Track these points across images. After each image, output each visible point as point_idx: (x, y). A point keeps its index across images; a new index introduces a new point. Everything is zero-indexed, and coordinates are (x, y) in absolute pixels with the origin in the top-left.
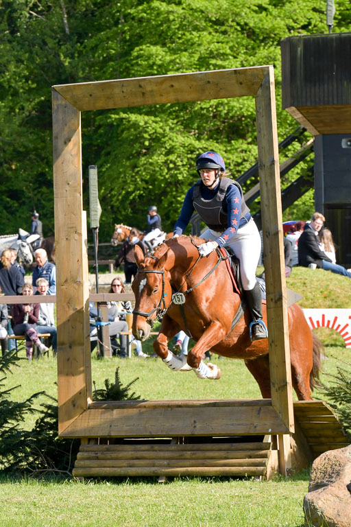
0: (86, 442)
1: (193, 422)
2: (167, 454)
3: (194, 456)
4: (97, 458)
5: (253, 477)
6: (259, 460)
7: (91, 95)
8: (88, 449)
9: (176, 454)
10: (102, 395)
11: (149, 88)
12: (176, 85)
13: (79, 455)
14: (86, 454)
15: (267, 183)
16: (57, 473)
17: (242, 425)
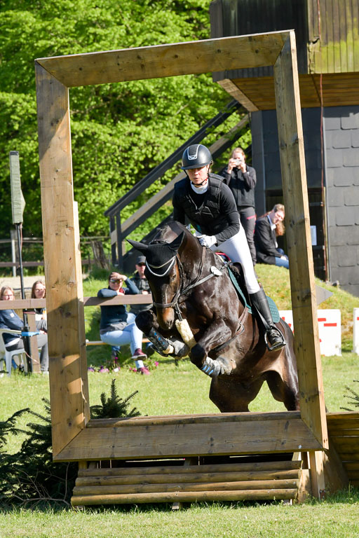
0: (85, 466)
1: (209, 439)
2: (181, 477)
3: (212, 479)
4: (100, 484)
5: (282, 501)
6: (289, 481)
7: (81, 69)
8: (88, 473)
9: (192, 477)
10: (98, 412)
11: (149, 59)
12: (181, 55)
13: (78, 481)
14: (85, 480)
15: (289, 165)
16: (52, 502)
17: (267, 441)
